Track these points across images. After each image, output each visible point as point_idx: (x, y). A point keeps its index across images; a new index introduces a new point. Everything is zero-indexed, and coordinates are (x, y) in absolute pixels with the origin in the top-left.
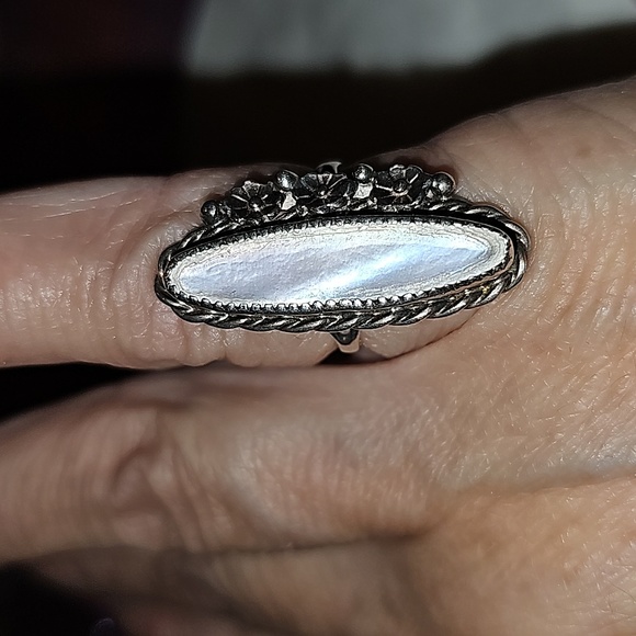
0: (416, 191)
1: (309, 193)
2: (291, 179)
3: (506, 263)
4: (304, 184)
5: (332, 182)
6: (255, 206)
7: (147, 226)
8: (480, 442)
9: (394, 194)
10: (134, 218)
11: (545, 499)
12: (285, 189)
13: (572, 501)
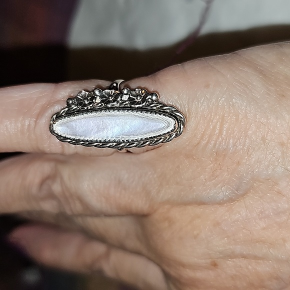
0: (144, 100)
1: (106, 97)
2: (100, 91)
3: (174, 130)
4: (104, 94)
5: (114, 94)
6: (86, 101)
7: (48, 105)
8: (167, 186)
9: (136, 100)
10: (43, 102)
11: (189, 208)
12: (97, 96)
13: (198, 210)
